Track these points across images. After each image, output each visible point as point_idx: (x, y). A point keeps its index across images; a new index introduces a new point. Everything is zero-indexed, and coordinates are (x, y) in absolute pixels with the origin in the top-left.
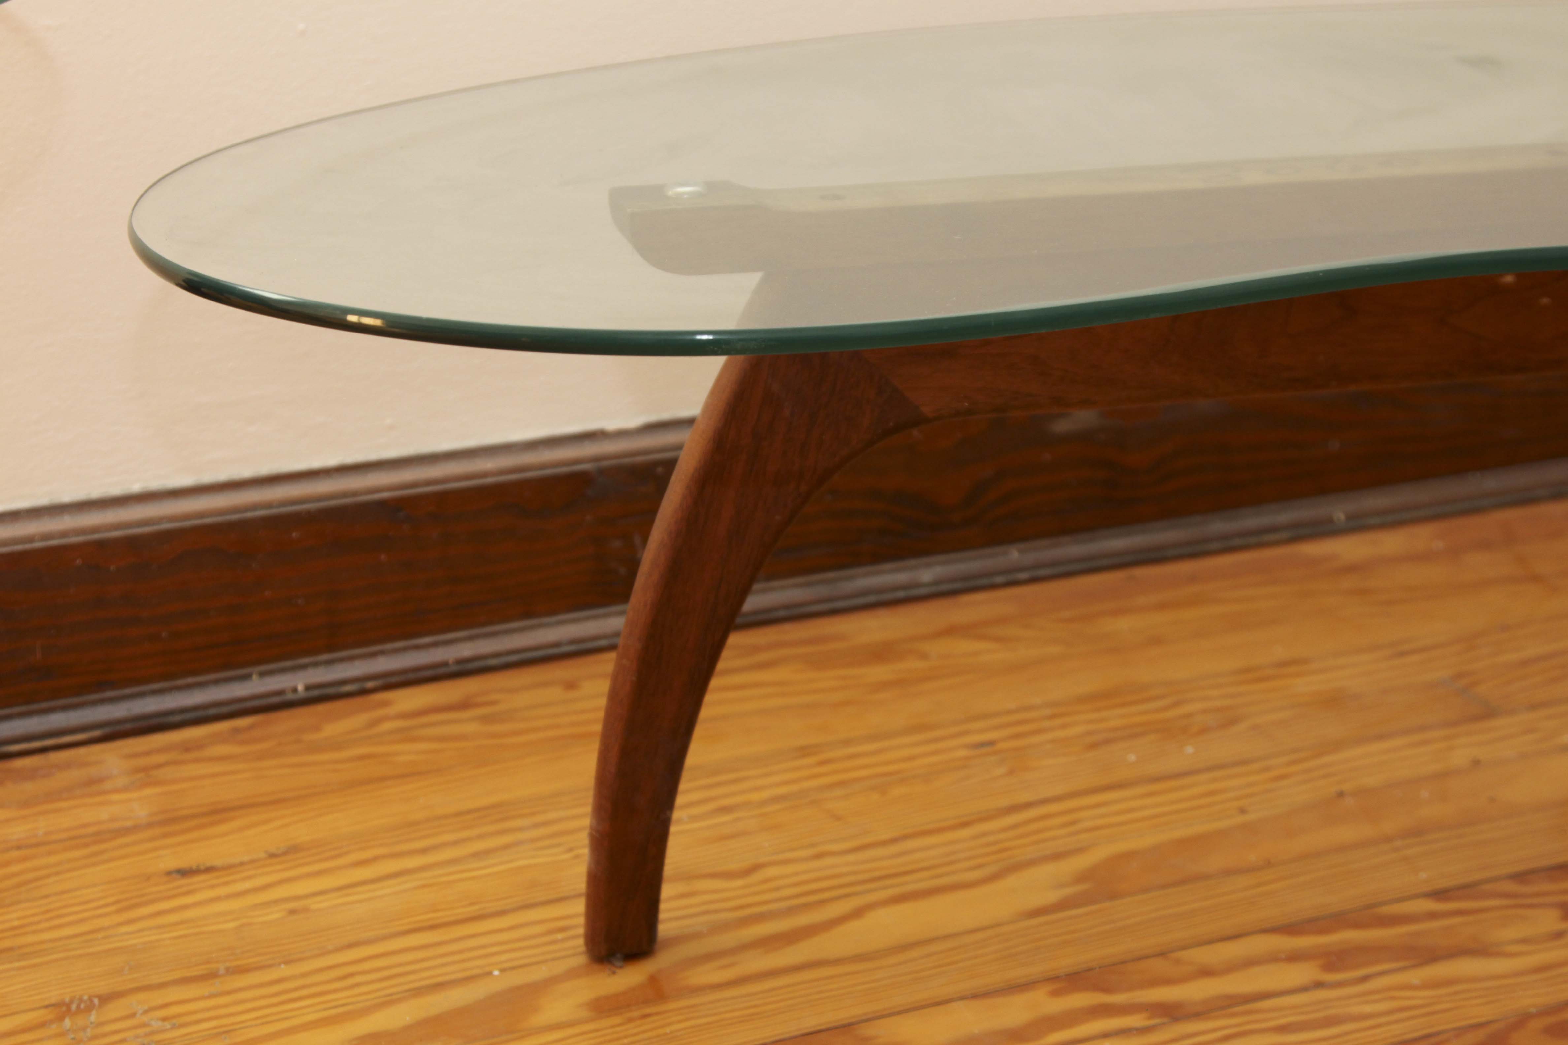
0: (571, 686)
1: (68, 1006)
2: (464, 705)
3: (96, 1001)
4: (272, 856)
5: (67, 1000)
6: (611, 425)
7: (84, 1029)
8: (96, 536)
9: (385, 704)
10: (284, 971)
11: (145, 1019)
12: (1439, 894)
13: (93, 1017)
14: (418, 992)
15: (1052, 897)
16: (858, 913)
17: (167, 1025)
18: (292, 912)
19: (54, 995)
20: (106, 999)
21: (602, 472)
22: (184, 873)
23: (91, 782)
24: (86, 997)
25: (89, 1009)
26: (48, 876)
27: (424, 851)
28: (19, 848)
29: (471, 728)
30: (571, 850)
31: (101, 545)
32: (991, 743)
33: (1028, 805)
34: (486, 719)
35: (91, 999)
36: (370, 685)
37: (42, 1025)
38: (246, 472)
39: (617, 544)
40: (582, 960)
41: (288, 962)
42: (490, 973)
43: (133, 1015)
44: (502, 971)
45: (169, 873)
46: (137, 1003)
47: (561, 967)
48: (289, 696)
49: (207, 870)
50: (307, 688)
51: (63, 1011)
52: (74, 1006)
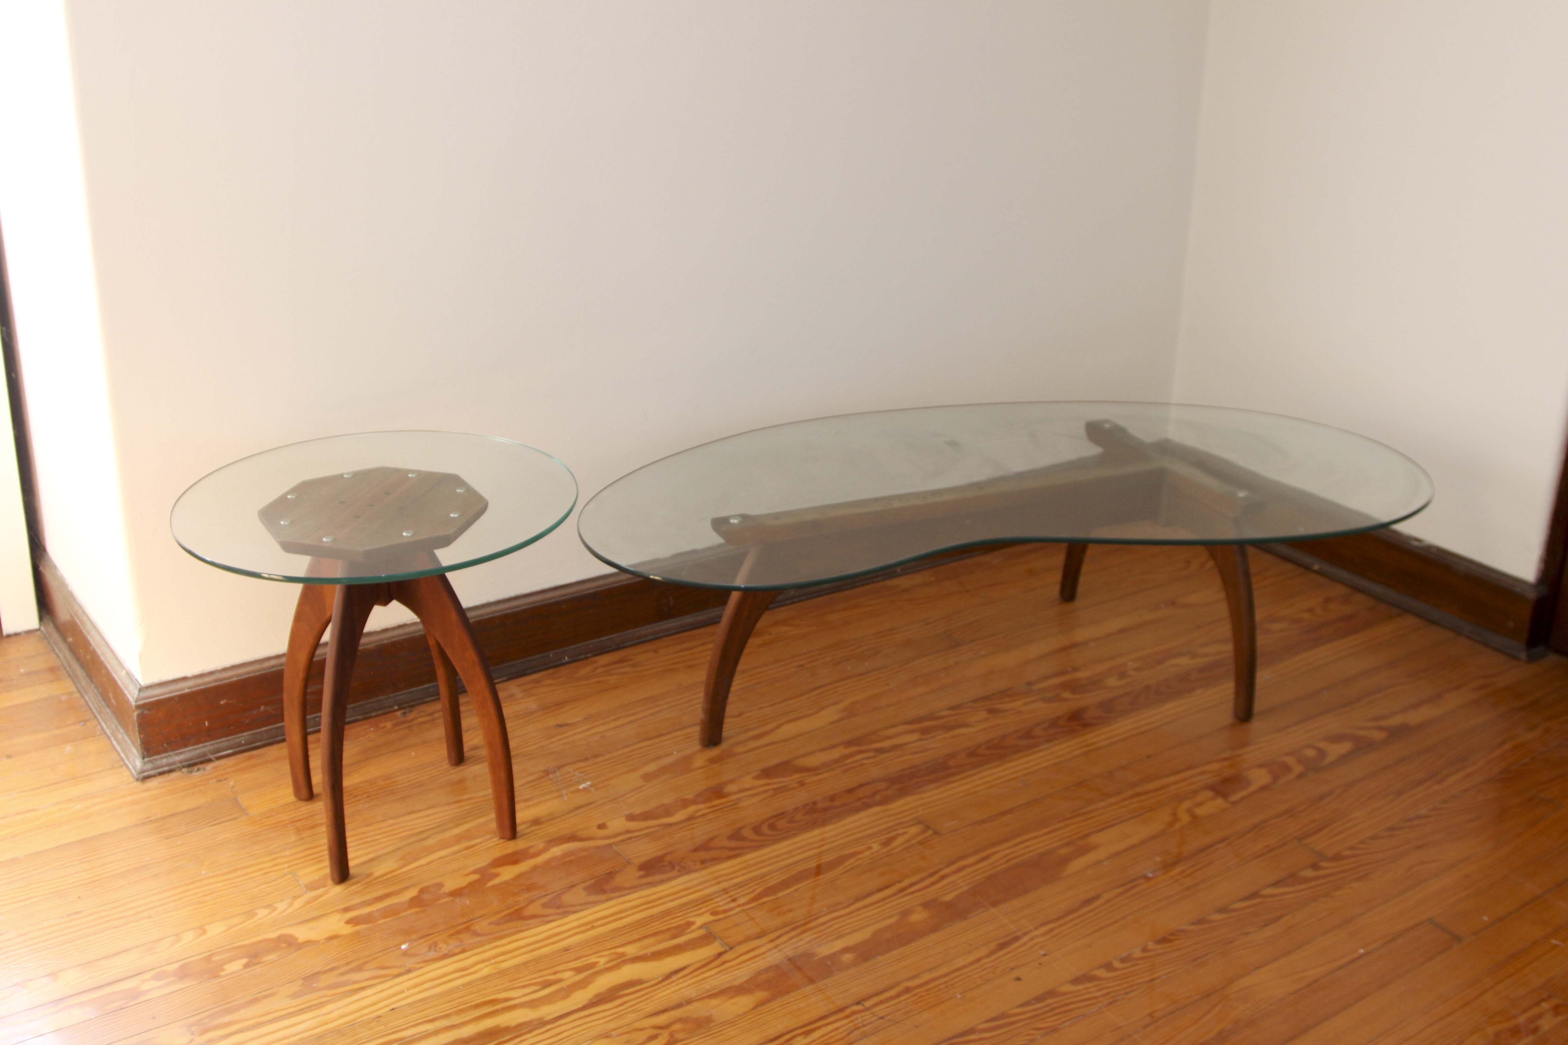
0: (655, 652)
1: (548, 770)
2: (622, 661)
3: (556, 769)
4: (585, 719)
5: (546, 769)
7: (557, 777)
8: (503, 613)
9: (596, 662)
10: (608, 756)
11: (574, 773)
12: (951, 708)
13: (558, 774)
14: (653, 760)
15: (835, 717)
16: (779, 726)
17: (582, 775)
18: (602, 737)
20: (560, 767)
22: (560, 726)
24: (552, 768)
25: (555, 772)
27: (635, 714)
29: (628, 669)
32: (802, 665)
33: (821, 687)
34: (633, 666)
35: (554, 768)
36: (588, 655)
37: (544, 777)
40: (698, 747)
41: (609, 753)
42: (673, 753)
43: (570, 773)
44: (677, 752)
45: (555, 726)
46: (569, 768)
47: (695, 749)
48: (563, 661)
49: (567, 725)
50: (569, 657)
51: (547, 773)
52: (550, 771)
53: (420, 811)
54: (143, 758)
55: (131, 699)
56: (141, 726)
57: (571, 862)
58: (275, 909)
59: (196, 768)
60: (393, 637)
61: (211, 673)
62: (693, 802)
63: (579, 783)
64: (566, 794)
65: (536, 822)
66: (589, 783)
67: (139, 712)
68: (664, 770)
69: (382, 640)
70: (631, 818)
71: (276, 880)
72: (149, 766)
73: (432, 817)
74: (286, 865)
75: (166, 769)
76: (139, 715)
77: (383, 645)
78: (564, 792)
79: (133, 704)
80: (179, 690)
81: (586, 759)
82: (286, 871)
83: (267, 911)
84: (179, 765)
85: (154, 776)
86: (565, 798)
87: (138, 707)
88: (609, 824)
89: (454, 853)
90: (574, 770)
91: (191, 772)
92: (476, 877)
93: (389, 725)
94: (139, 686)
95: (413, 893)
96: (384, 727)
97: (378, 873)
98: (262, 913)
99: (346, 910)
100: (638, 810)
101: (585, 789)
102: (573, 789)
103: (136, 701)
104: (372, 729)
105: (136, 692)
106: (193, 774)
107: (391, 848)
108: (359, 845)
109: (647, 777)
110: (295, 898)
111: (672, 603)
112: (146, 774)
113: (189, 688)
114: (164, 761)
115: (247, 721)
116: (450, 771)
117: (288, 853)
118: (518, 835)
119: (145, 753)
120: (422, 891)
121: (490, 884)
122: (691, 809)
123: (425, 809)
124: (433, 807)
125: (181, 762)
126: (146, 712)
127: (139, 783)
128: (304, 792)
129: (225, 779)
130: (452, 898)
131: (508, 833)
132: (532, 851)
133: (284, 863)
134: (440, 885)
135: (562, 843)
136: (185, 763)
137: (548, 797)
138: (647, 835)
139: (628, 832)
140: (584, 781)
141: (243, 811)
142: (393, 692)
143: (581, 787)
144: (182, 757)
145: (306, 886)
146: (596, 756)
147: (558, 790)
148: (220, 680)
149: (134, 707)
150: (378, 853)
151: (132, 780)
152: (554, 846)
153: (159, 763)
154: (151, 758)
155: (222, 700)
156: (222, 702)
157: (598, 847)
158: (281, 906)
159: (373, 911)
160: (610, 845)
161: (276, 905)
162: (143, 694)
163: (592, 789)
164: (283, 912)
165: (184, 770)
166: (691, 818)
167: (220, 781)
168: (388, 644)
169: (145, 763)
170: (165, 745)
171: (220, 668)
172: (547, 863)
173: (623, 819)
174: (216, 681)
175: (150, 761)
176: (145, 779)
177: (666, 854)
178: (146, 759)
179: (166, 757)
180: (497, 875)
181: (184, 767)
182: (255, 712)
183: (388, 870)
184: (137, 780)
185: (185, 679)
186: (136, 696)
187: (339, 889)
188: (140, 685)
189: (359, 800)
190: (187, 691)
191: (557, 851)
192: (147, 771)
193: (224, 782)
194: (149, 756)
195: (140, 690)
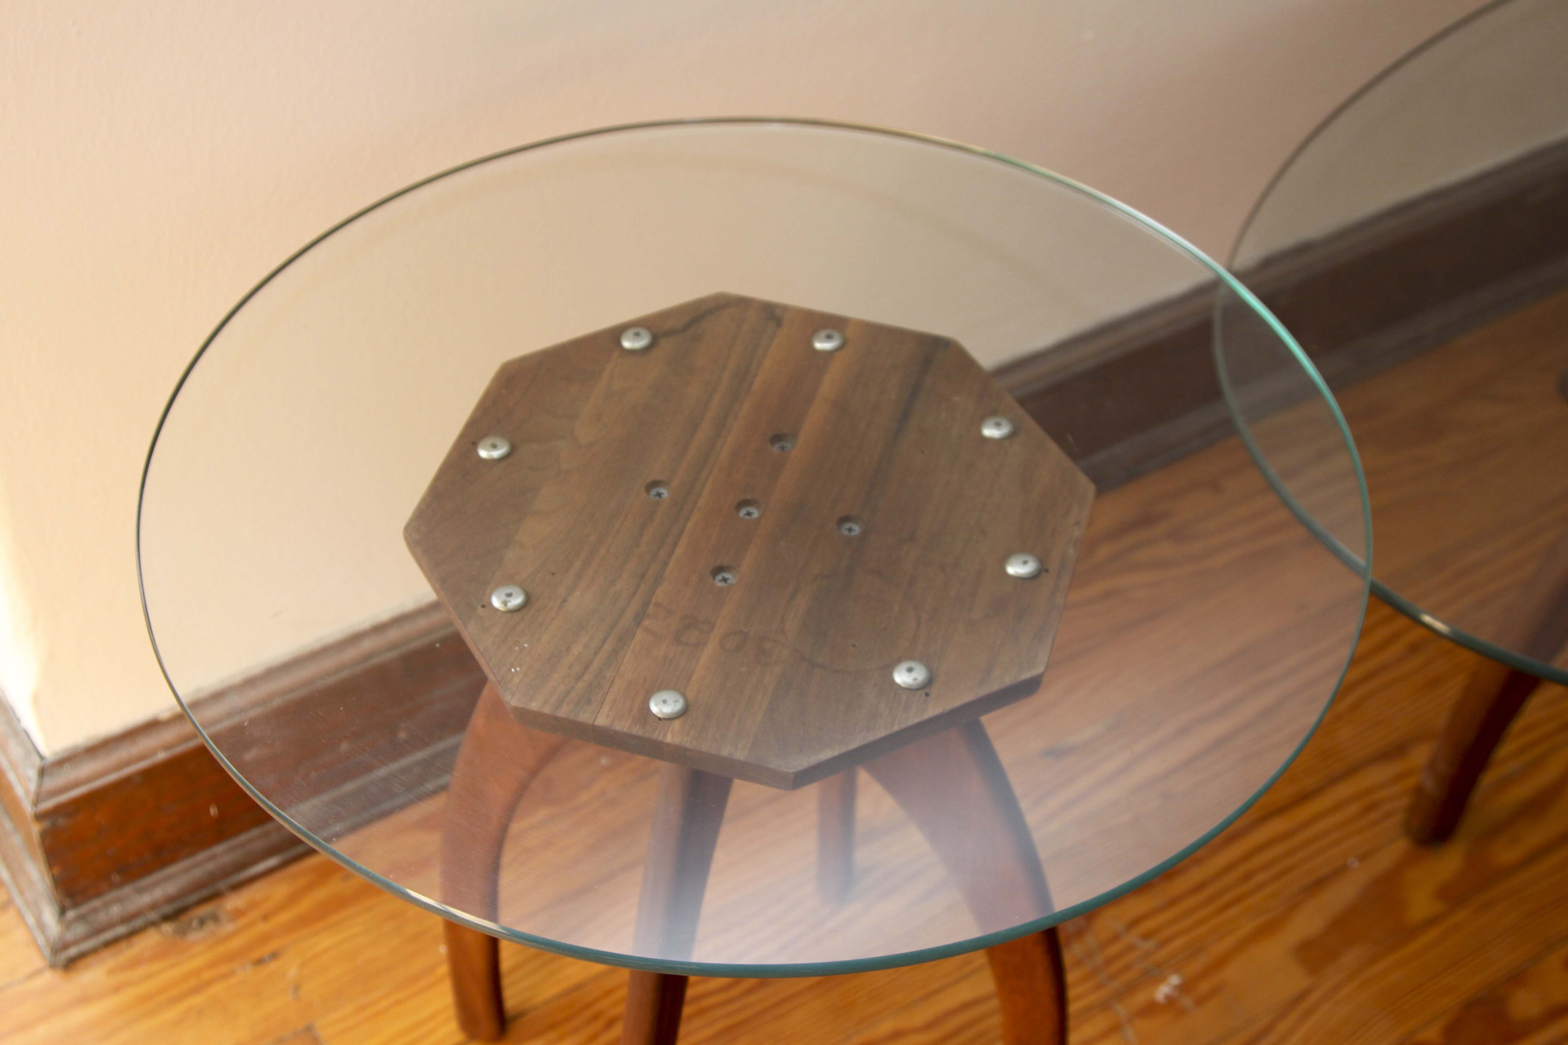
44: (1357, 858)
45: (1044, 755)
54: (63, 911)
55: (19, 791)
64: (1128, 1019)
66: (1175, 980)
67: (47, 824)
72: (80, 929)
75: (121, 930)
76: (44, 835)
78: (1121, 1010)
79: (28, 808)
80: (141, 758)
84: (153, 916)
85: (94, 951)
86: (1130, 1036)
87: (40, 817)
91: (185, 931)
94: (37, 762)
101: (1168, 1000)
102: (1140, 998)
103: (36, 803)
105: (33, 774)
106: (189, 937)
109: (1309, 956)
112: (73, 951)
113: (166, 748)
114: (116, 910)
119: (67, 902)
125: (153, 907)
126: (62, 822)
127: (57, 971)
128: (488, 1025)
129: (274, 956)
136: (168, 909)
140: (1161, 972)
143: (1160, 996)
144: (158, 893)
147: (1105, 1005)
149: (31, 818)
151: (38, 962)
153: (102, 917)
154: (84, 909)
162: (51, 783)
165: (164, 926)
167: (260, 962)
169: (67, 926)
171: (238, 679)
174: (230, 715)
175: (81, 918)
176: (73, 959)
178: (71, 914)
179: (117, 900)
181: (164, 919)
184: (53, 966)
185: (152, 726)
186: (33, 786)
188: (42, 758)
190: (162, 756)
192: (76, 942)
193: (273, 966)
194: (76, 905)
195: (43, 772)
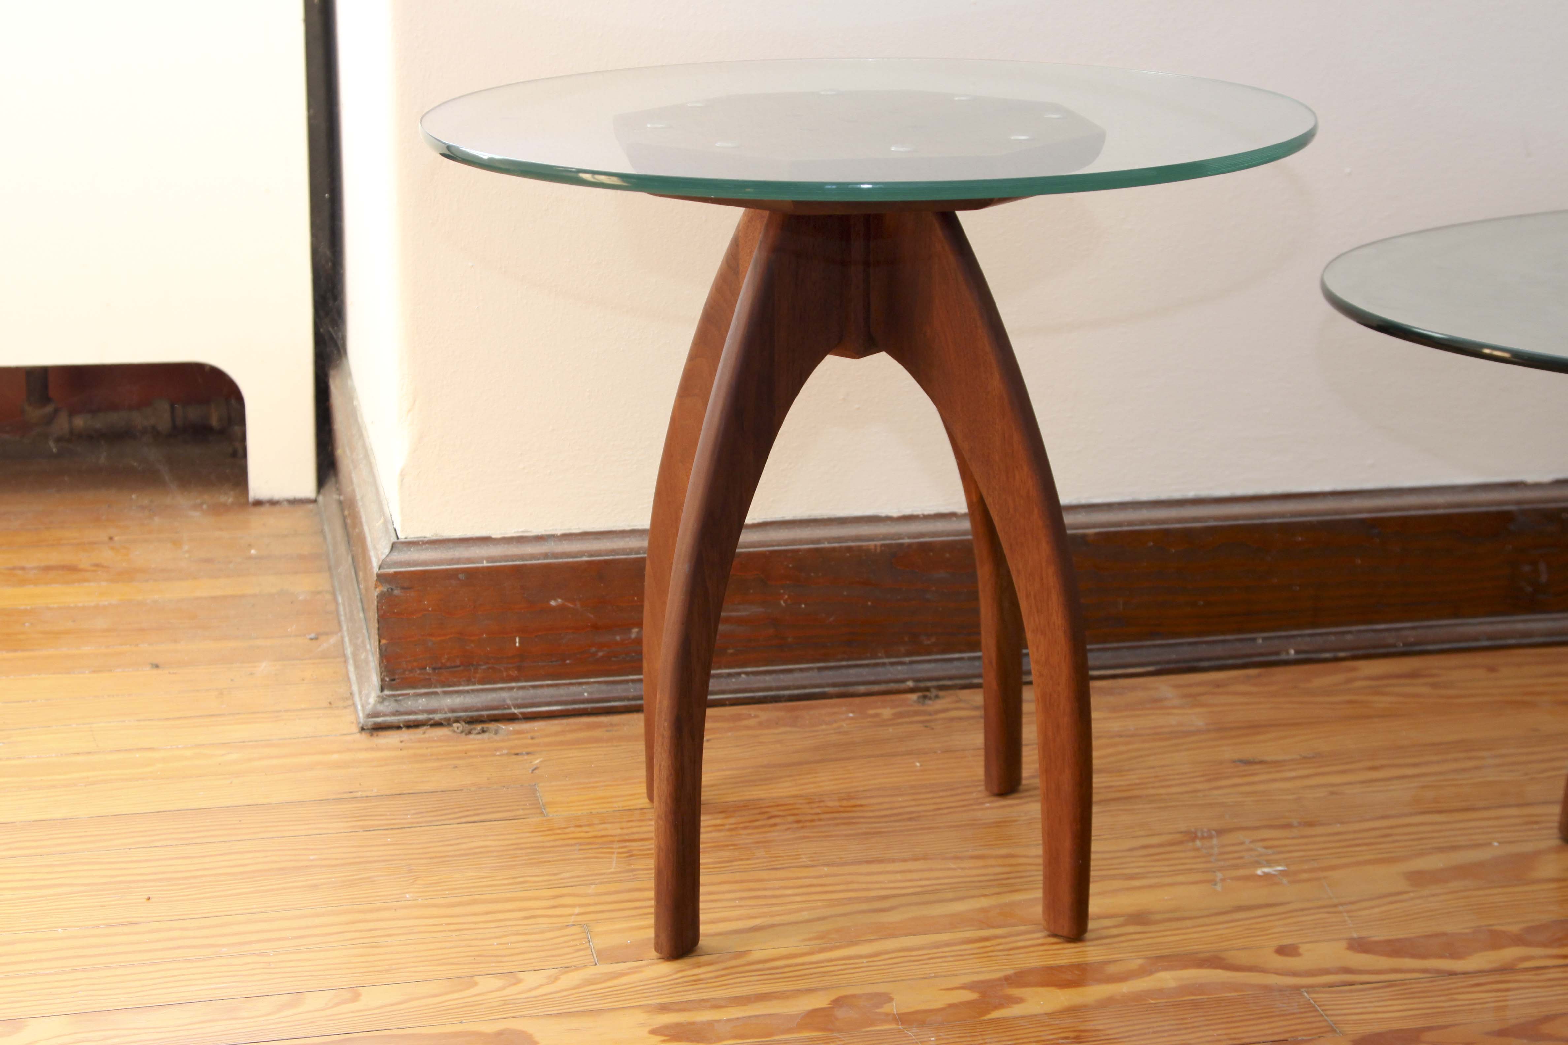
0: (1492, 669)
1: (1195, 833)
2: (1413, 675)
3: (1214, 833)
4: (1305, 758)
5: (1193, 830)
6: (1530, 478)
7: (1212, 847)
8: (1165, 526)
9: (1354, 669)
10: (1338, 828)
11: (1252, 846)
13: (1215, 841)
14: (1441, 850)
17: (1269, 851)
18: (1333, 793)
19: (1183, 827)
20: (1220, 832)
21: (1524, 512)
22: (1245, 762)
23: (1155, 701)
24: (1205, 830)
25: (1210, 837)
26: (1148, 755)
27: (1415, 765)
28: (1120, 736)
29: (1424, 690)
30: (1527, 774)
31: (1166, 533)
34: (1434, 686)
35: (1209, 830)
36: (1341, 654)
37: (1180, 843)
38: (1267, 490)
39: (1527, 568)
40: (1556, 842)
41: (1342, 823)
42: (1490, 844)
43: (1242, 843)
44: (1500, 843)
45: (1234, 761)
46: (1240, 836)
47: (1543, 845)
48: (1283, 657)
49: (1261, 762)
50: (1297, 652)
51: (1192, 836)
52: (1199, 834)
53: (893, 861)
54: (382, 690)
55: (375, 565)
56: (383, 619)
57: (1195, 1005)
58: (519, 981)
59: (479, 727)
60: (922, 535)
61: (540, 539)
62: (1518, 940)
63: (1258, 864)
64: (1223, 880)
65: (1140, 918)
66: (1279, 868)
67: (384, 588)
68: (1463, 871)
69: (900, 536)
70: (1359, 945)
71: (542, 932)
72: (389, 706)
73: (915, 876)
74: (577, 910)
75: (421, 717)
76: (381, 596)
77: (901, 545)
78: (1219, 875)
79: (376, 569)
80: (469, 561)
81: (1288, 826)
82: (572, 919)
83: (496, 983)
84: (449, 715)
85: (396, 727)
86: (1219, 887)
87: (382, 578)
88: (1303, 949)
89: (937, 946)
90: (1253, 842)
91: (470, 733)
92: (970, 996)
93: (887, 713)
94: (394, 539)
95: (820, 1001)
96: (877, 715)
97: (757, 955)
98: (487, 984)
99: (664, 1008)
100: (1379, 935)
101: (1267, 875)
102: (1240, 872)
103: (380, 567)
104: (851, 715)
105: (387, 551)
106: (471, 736)
107: (805, 915)
108: (741, 899)
109: (1418, 879)
110: (568, 968)
111: (1544, 578)
112: (379, 720)
113: (490, 559)
114: (422, 702)
115: (600, 654)
116: (983, 803)
117: (591, 890)
118: (1088, 935)
119: (388, 680)
120: (838, 1002)
121: (995, 1014)
122: (1510, 953)
123: (905, 860)
124: (925, 858)
125: (452, 710)
126: (397, 592)
127: (364, 736)
129: (531, 754)
130: (900, 1027)
131: (1066, 925)
132: (1112, 969)
133: (573, 906)
134: (887, 998)
135: (1185, 967)
136: (462, 714)
137: (1180, 879)
138: (1390, 984)
139: (1347, 971)
140: (1269, 863)
141: (539, 808)
142: (909, 654)
143: (1259, 872)
144: (458, 701)
145: (599, 953)
146: (1311, 824)
147: (1206, 871)
148: (556, 555)
149: (375, 578)
150: (777, 920)
151: (352, 728)
152: (1165, 969)
153: (410, 704)
154: (398, 691)
155: (555, 600)
156: (553, 603)
157: (1267, 988)
158: (530, 979)
159: (718, 1021)
160: (1297, 989)
161: (521, 975)
162: (397, 556)
163: (1285, 881)
164: (530, 990)
165: (455, 725)
166: (1506, 969)
167: (516, 755)
168: (910, 545)
170: (428, 668)
171: (559, 533)
172: (1138, 998)
173: (1344, 944)
174: (546, 556)
175: (394, 697)
176: (378, 728)
177: (1430, 1029)
179: (426, 695)
180: (1020, 1000)
181: (457, 720)
182: (618, 638)
183: (784, 952)
184: (362, 730)
186: (385, 556)
187: (667, 968)
189: (775, 825)
191: (1168, 979)
192: (385, 714)
193: (525, 757)
194: (394, 687)
195: (393, 546)
